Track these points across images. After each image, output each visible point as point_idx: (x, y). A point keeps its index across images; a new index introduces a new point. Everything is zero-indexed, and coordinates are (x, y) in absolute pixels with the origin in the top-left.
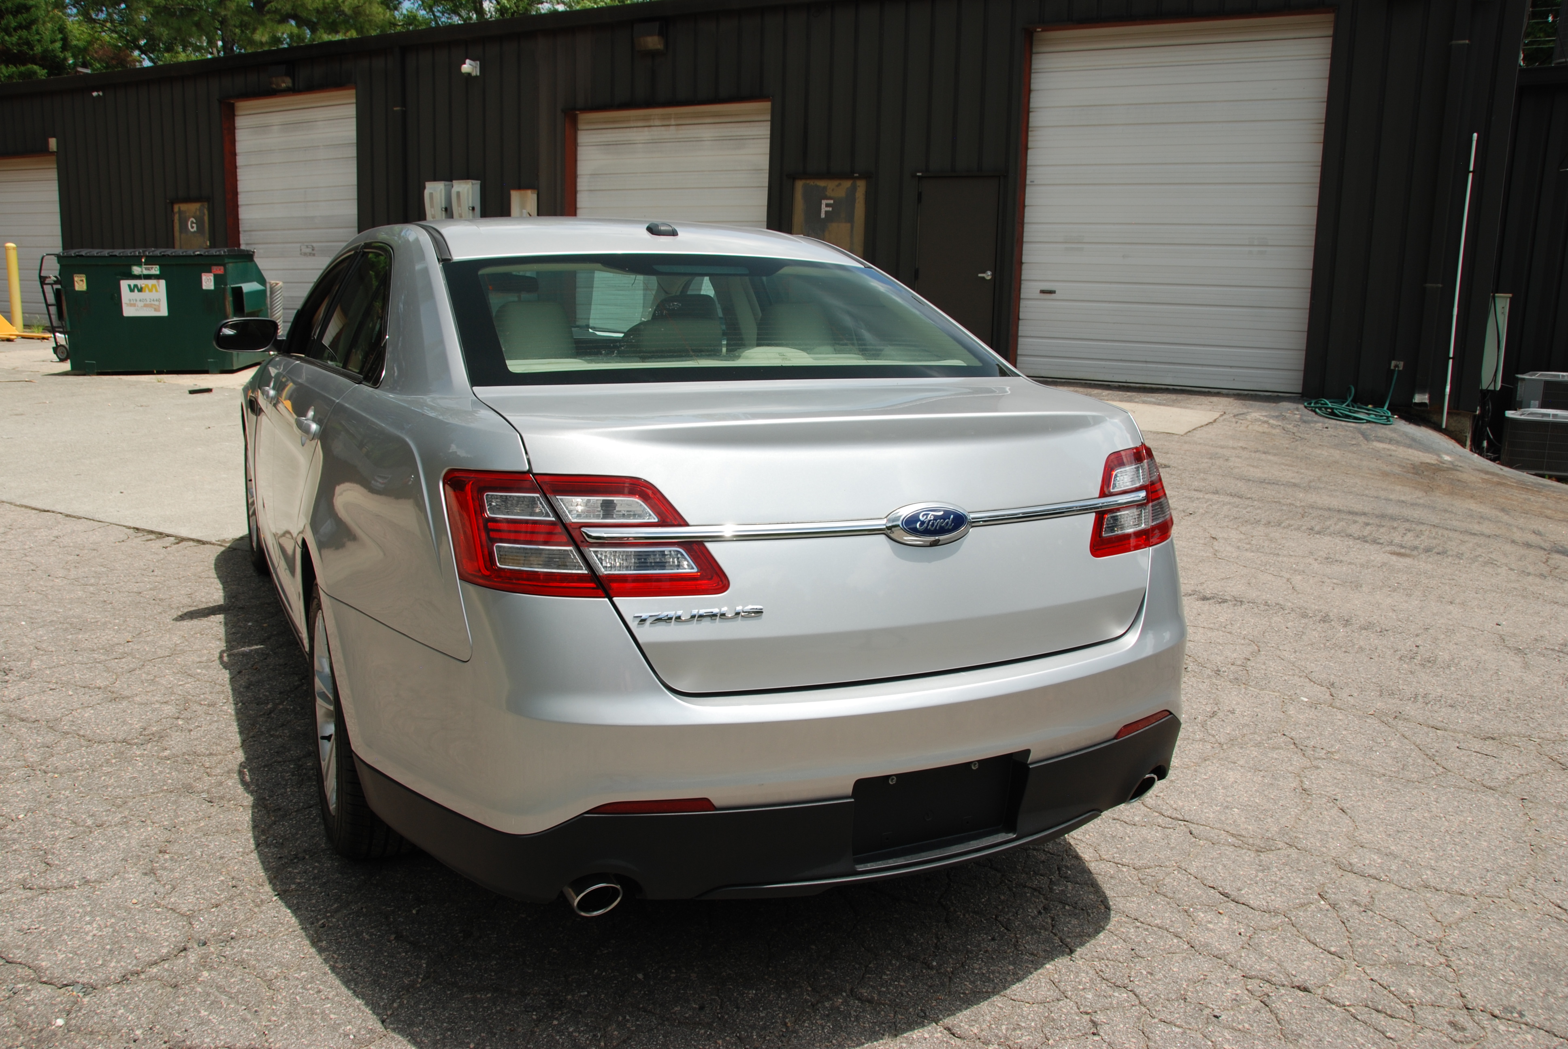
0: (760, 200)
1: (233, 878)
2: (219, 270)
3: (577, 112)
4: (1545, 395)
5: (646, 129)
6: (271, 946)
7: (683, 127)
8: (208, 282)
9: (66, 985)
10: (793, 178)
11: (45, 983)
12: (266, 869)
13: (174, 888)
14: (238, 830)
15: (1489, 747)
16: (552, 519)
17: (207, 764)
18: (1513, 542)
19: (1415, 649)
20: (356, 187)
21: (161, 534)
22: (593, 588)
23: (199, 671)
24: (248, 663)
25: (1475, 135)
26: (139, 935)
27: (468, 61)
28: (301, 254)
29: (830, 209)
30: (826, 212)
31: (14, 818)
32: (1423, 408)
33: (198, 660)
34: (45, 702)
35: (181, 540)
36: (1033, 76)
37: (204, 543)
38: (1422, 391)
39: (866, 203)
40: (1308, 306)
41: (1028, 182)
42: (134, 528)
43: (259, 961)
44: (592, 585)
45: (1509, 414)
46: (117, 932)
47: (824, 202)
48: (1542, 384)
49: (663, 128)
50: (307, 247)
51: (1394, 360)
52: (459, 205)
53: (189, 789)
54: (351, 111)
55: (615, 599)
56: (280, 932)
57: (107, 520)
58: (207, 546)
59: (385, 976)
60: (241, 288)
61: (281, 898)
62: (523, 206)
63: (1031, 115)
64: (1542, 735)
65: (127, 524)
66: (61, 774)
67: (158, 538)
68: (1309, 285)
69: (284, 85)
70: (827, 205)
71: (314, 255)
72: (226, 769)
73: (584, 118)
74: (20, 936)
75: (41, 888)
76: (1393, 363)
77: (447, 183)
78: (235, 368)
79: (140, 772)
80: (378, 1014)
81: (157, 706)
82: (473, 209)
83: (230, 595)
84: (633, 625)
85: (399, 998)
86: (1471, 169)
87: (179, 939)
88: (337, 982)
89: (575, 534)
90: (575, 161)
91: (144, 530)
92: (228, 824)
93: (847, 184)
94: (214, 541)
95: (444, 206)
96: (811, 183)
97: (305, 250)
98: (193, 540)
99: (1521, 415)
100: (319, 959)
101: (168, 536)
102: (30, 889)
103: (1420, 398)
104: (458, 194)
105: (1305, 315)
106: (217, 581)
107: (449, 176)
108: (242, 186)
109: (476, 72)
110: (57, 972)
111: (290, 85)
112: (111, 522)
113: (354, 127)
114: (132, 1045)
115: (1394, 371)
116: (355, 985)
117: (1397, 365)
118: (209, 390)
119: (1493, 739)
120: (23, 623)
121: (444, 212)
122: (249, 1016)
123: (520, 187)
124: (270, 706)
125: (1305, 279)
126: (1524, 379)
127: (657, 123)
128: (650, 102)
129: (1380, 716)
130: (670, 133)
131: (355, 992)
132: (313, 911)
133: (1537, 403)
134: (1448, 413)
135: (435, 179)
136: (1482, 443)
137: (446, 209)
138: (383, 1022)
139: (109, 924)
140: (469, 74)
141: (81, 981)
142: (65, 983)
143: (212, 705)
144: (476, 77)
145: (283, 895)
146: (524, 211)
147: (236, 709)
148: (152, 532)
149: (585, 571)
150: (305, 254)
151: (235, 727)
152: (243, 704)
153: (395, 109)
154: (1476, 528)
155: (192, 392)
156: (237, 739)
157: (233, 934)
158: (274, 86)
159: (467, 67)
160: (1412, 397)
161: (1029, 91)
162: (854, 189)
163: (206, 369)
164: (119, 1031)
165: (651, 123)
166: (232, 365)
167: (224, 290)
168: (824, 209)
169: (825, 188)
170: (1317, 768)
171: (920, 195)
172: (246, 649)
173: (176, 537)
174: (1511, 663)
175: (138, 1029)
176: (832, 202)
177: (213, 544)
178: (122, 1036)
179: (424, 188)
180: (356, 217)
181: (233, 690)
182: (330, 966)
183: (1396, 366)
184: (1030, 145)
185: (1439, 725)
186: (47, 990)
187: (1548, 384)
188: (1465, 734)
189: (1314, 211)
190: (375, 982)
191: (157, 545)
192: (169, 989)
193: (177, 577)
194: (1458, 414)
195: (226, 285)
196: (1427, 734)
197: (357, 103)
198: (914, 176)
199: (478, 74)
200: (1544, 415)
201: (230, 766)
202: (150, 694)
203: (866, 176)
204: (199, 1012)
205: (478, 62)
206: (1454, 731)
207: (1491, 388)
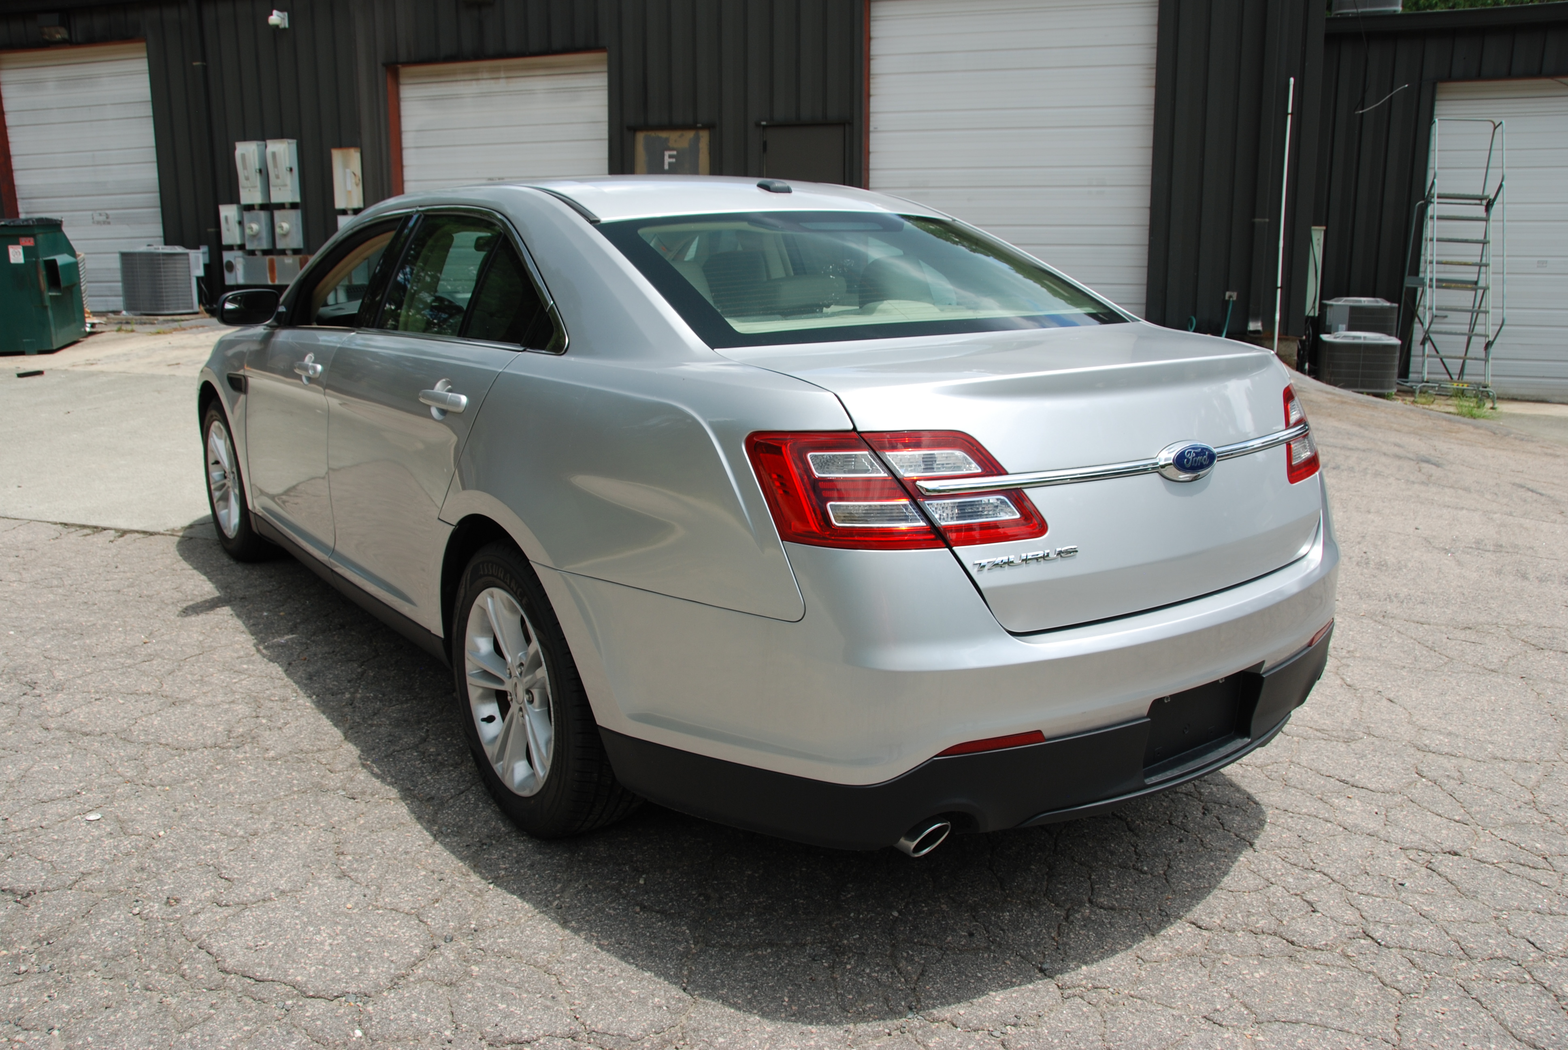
0: (601, 151)
1: (433, 872)
2: (29, 242)
3: (399, 66)
4: (1351, 319)
5: (474, 82)
6: (522, 932)
7: (514, 80)
8: (16, 255)
9: (337, 997)
10: (634, 129)
11: (312, 997)
12: (462, 859)
13: (379, 888)
14: (403, 824)
15: (1472, 636)
16: (883, 474)
17: (324, 761)
18: (1385, 454)
19: (1364, 555)
20: (154, 150)
21: (96, 527)
22: (932, 540)
23: (245, 666)
24: (292, 654)
25: (1292, 80)
26: (378, 940)
27: (275, 12)
28: (93, 223)
29: (673, 160)
30: (670, 164)
31: (155, 836)
32: (1257, 335)
33: (236, 655)
34: (99, 712)
35: (123, 533)
36: (872, 24)
37: (152, 534)
38: (1256, 318)
39: (710, 154)
40: (1147, 242)
41: (871, 129)
42: (61, 524)
43: (520, 949)
44: (933, 536)
45: (1325, 337)
46: (352, 938)
47: (667, 154)
48: (1347, 311)
49: (492, 81)
50: (100, 215)
51: (1228, 290)
52: (275, 165)
53: (322, 789)
54: (143, 65)
55: (954, 548)
56: (520, 918)
57: (24, 517)
58: (156, 537)
59: (656, 947)
60: (54, 261)
61: (498, 886)
62: (346, 165)
63: (872, 62)
64: (1506, 622)
65: (50, 520)
66: (170, 786)
67: (94, 533)
68: (1148, 223)
69: (58, 36)
70: (670, 157)
71: (109, 223)
72: (348, 764)
73: (404, 71)
74: (251, 954)
75: (238, 904)
76: (1228, 294)
77: (260, 143)
78: (55, 348)
79: (256, 775)
80: (676, 983)
81: (227, 706)
82: (291, 170)
83: (220, 586)
84: (973, 572)
85: (684, 965)
86: (1290, 111)
87: (423, 937)
88: (614, 959)
89: (909, 487)
90: (399, 117)
91: (73, 525)
92: (389, 819)
93: (690, 135)
94: (162, 531)
95: (257, 167)
96: (653, 134)
97: (97, 218)
98: (137, 532)
99: (1335, 338)
100: (579, 940)
101: (105, 529)
102: (226, 905)
103: (1254, 326)
104: (274, 154)
105: (1145, 250)
106: (195, 572)
107: (262, 135)
108: (14, 149)
109: (285, 24)
110: (320, 985)
111: (66, 36)
112: (30, 518)
113: (147, 84)
114: (448, 1046)
115: (1228, 301)
116: (633, 959)
117: (1232, 295)
118: (39, 373)
119: (1470, 628)
120: (12, 633)
121: (258, 175)
122: (548, 1003)
123: (340, 146)
124: (347, 695)
125: (1144, 217)
126: (1331, 305)
127: (486, 75)
128: (479, 55)
129: (1371, 615)
130: (501, 85)
131: (637, 965)
132: (539, 894)
133: (1344, 326)
134: (1279, 339)
135: (245, 139)
136: (1304, 365)
137: (260, 171)
138: (685, 990)
139: (338, 931)
140: (277, 26)
141: (351, 991)
142: (336, 994)
143: (284, 700)
144: (285, 29)
145: (497, 881)
146: (348, 171)
147: (313, 702)
148: (84, 527)
149: (922, 524)
150: (98, 223)
151: (325, 723)
152: (318, 696)
153: (195, 64)
154: (1350, 444)
155: (20, 376)
156: (337, 734)
157: (473, 926)
158: (47, 37)
159: (276, 18)
160: (1246, 325)
161: (869, 39)
162: (697, 139)
163: (21, 349)
164: (427, 1034)
165: (480, 76)
166: (52, 345)
167: (37, 263)
168: (667, 160)
169: (667, 140)
170: (1348, 666)
171: (765, 145)
172: (282, 640)
173: (117, 530)
174: (1446, 561)
175: (445, 1030)
176: (675, 153)
177: (163, 534)
178: (433, 1039)
179: (234, 149)
180: (157, 181)
181: (296, 682)
182: (595, 944)
183: (1230, 297)
184: (872, 92)
185: (1422, 620)
186: (322, 1004)
187: (1353, 309)
188: (1447, 626)
189: (1150, 152)
190: (651, 954)
191: (100, 539)
192: (445, 988)
193: (148, 571)
194: (1287, 340)
195: (38, 258)
196: (1417, 628)
197: (149, 58)
198: (758, 125)
199: (287, 26)
200: (1354, 338)
201: (350, 760)
202: (209, 695)
203: (709, 127)
204: (497, 1006)
205: (286, 14)
206: (1437, 624)
207: (1311, 314)
